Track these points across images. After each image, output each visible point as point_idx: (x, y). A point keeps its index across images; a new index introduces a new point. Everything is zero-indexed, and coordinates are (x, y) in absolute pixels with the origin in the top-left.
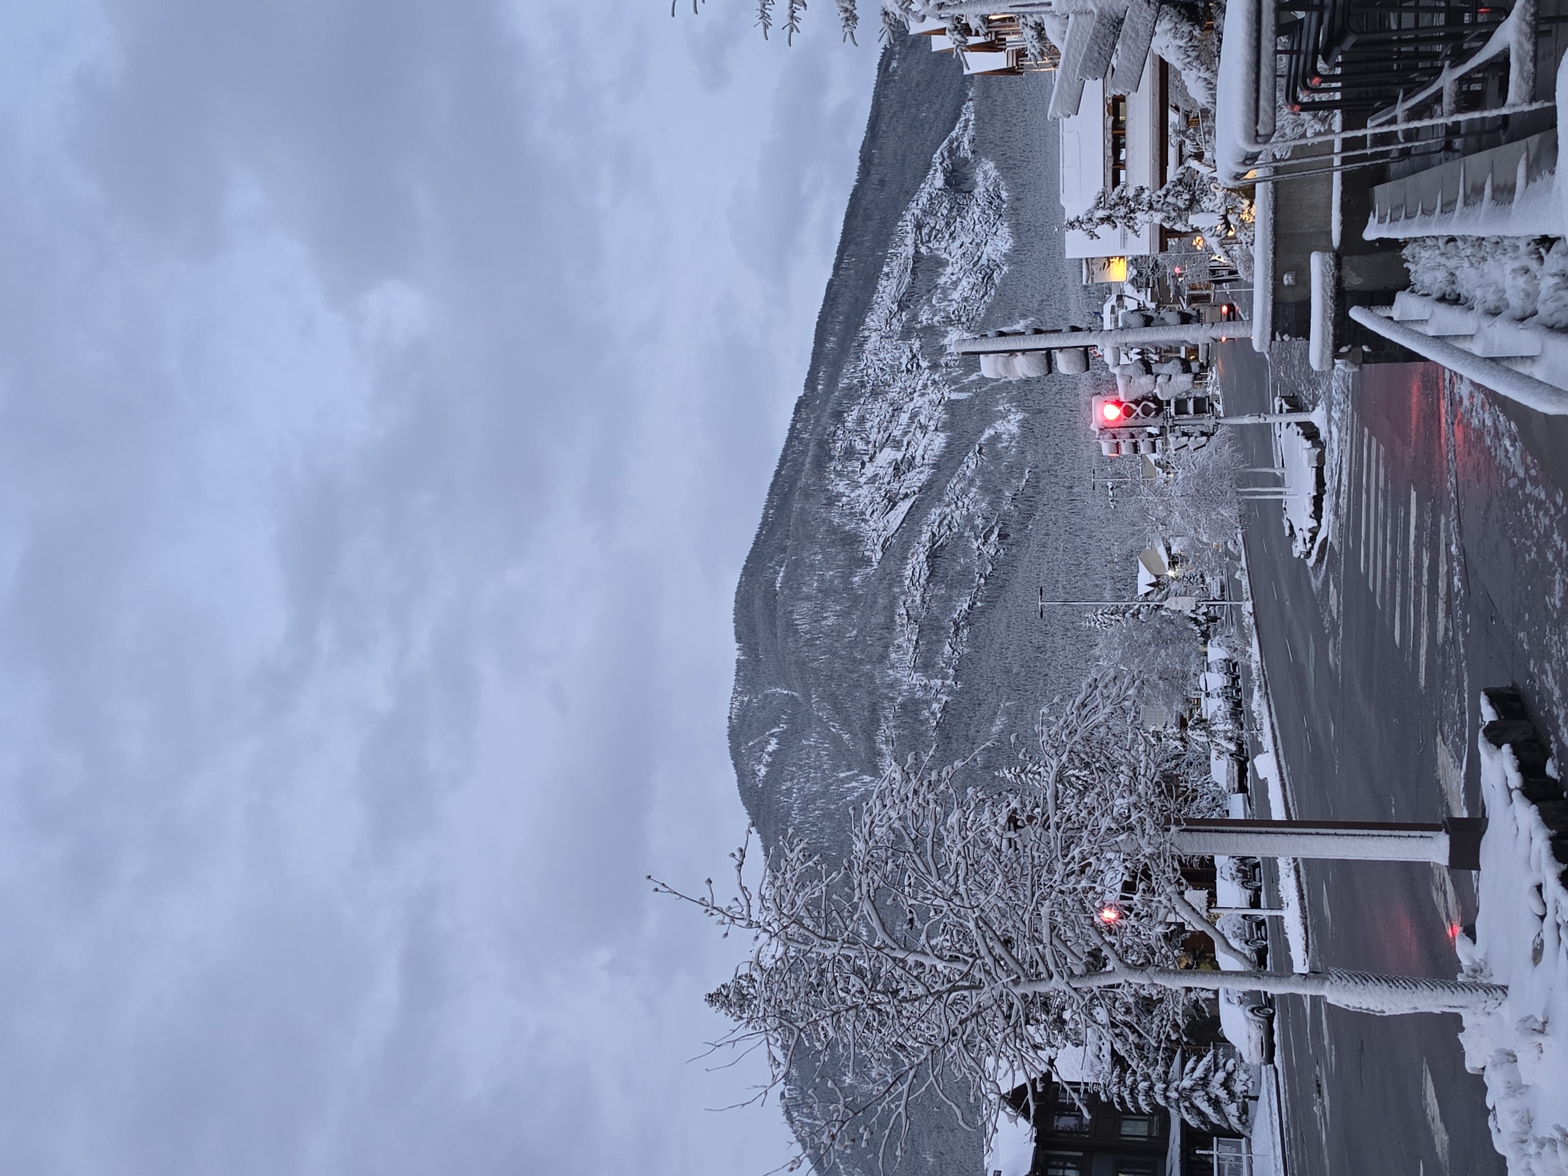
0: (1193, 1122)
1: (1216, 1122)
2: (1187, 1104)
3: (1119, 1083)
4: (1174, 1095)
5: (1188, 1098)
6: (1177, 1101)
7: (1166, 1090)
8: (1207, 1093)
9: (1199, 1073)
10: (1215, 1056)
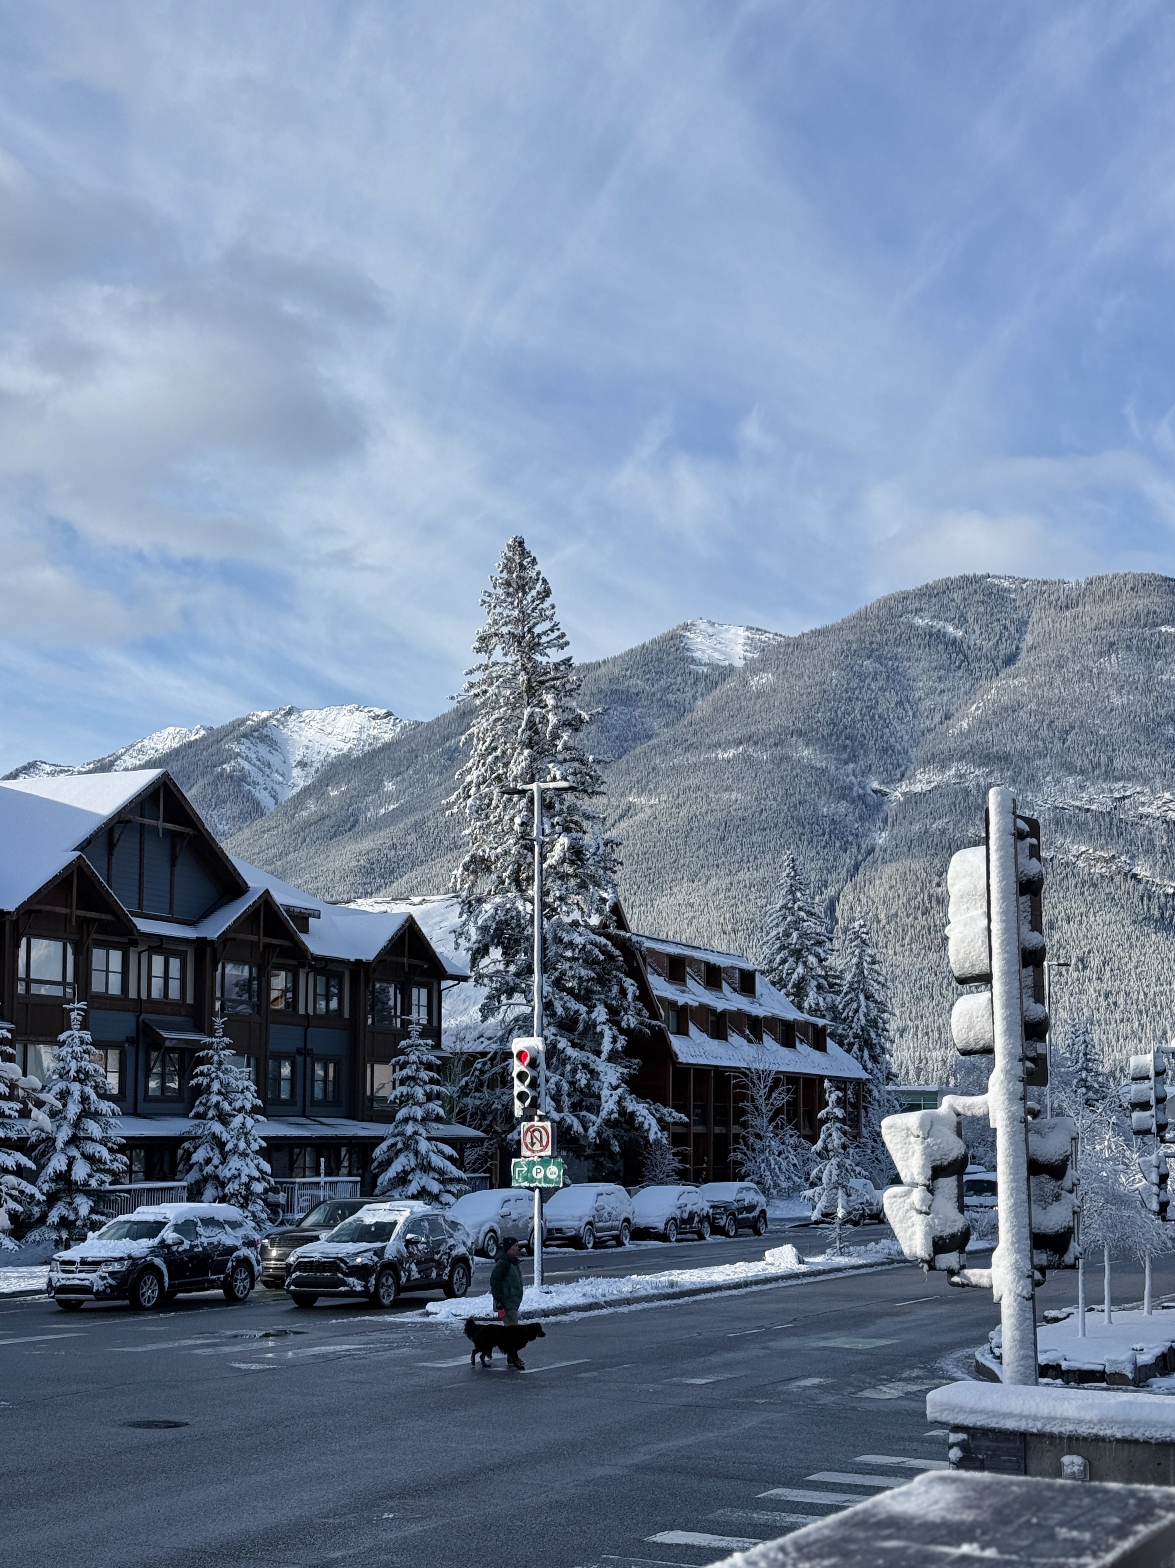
0: (379, 1152)
1: (380, 1181)
2: (400, 1145)
3: (421, 1063)
4: (409, 1129)
5: (407, 1147)
6: (402, 1134)
7: (415, 1120)
8: (413, 1170)
9: (437, 1161)
10: (459, 1180)
